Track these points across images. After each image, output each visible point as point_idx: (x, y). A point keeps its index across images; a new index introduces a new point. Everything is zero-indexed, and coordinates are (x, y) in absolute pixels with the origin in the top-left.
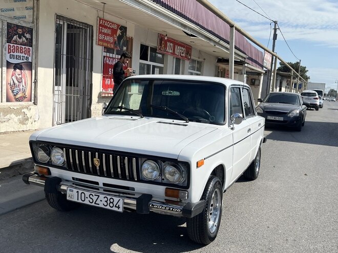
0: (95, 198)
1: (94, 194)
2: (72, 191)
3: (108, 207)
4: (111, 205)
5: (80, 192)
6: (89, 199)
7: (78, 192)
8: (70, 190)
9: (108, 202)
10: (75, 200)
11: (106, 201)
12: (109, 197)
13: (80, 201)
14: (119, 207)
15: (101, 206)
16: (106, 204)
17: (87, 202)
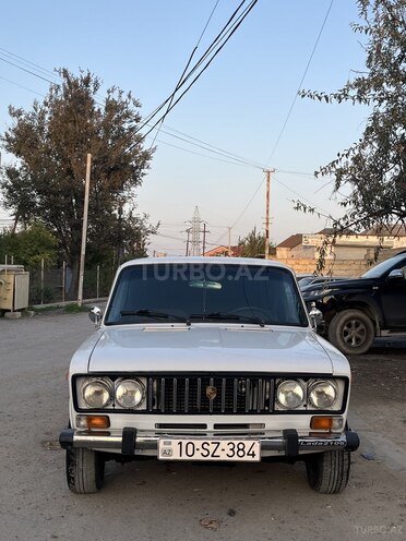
0: (212, 448)
1: (209, 442)
2: (170, 443)
3: (236, 458)
4: (241, 453)
5: (184, 442)
6: (202, 451)
7: (180, 443)
8: (165, 443)
9: (236, 450)
10: (175, 456)
11: (232, 450)
12: (236, 443)
13: (185, 457)
14: (253, 455)
15: (223, 457)
16: (231, 453)
17: (198, 456)
